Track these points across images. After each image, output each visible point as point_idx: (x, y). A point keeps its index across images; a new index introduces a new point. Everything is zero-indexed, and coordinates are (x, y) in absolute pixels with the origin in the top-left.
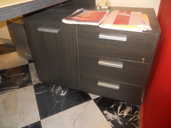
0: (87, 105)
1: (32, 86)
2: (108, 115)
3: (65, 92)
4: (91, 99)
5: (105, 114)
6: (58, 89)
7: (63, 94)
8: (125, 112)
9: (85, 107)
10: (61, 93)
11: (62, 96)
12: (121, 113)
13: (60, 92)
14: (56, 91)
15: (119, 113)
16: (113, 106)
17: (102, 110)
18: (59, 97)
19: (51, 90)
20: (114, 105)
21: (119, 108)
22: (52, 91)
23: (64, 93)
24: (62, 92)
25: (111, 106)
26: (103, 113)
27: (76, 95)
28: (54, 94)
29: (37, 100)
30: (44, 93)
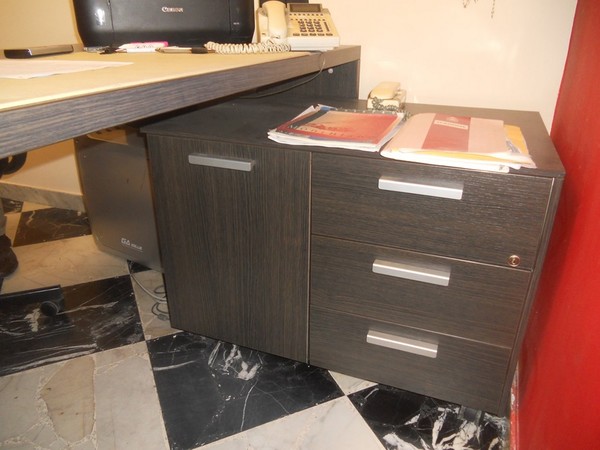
0: (328, 412)
1: (143, 343)
2: (399, 447)
3: (255, 368)
4: (341, 394)
5: (389, 445)
6: (229, 359)
7: (247, 374)
8: (456, 441)
9: (322, 420)
10: (240, 369)
11: (243, 381)
12: (444, 443)
13: (237, 366)
14: (224, 364)
15: (438, 442)
16: (414, 420)
17: (380, 431)
18: (232, 384)
19: (207, 359)
20: (417, 417)
21: (438, 426)
22: (210, 362)
23: (248, 370)
24: (244, 366)
25: (410, 419)
26: (384, 442)
27: (289, 379)
28: (215, 372)
29: (159, 392)
30: (182, 367)
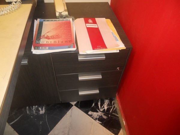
0: (71, 113)
2: (93, 114)
3: (44, 108)
4: (72, 106)
5: (90, 115)
6: (34, 109)
7: (42, 111)
8: (105, 106)
9: (71, 116)
10: (39, 111)
11: (42, 115)
12: (103, 108)
13: (37, 110)
14: (33, 111)
15: (101, 108)
16: (93, 105)
17: (87, 112)
18: (40, 117)
19: (26, 112)
20: (94, 103)
21: (99, 104)
22: (28, 113)
23: (42, 110)
24: (40, 109)
25: (92, 105)
26: (89, 115)
27: (56, 107)
28: (32, 116)
29: (17, 132)
30: (19, 119)
